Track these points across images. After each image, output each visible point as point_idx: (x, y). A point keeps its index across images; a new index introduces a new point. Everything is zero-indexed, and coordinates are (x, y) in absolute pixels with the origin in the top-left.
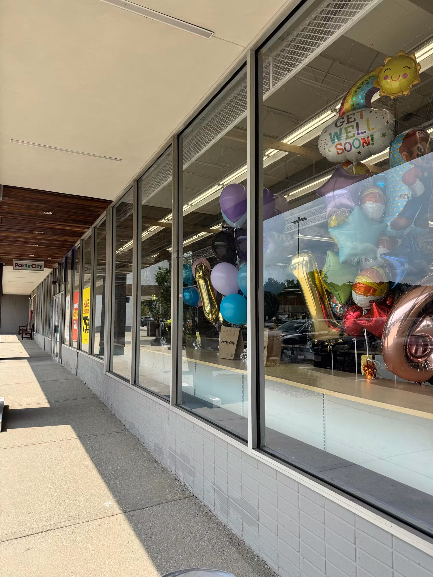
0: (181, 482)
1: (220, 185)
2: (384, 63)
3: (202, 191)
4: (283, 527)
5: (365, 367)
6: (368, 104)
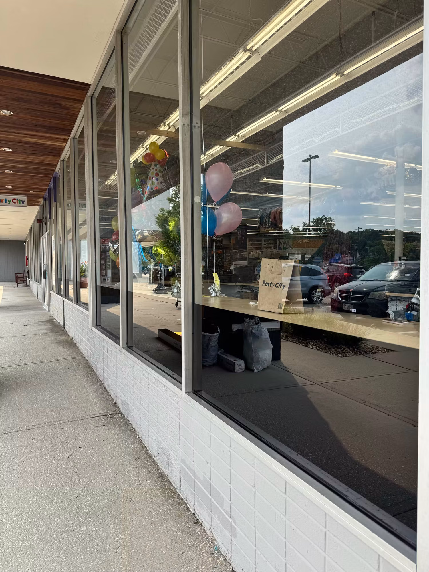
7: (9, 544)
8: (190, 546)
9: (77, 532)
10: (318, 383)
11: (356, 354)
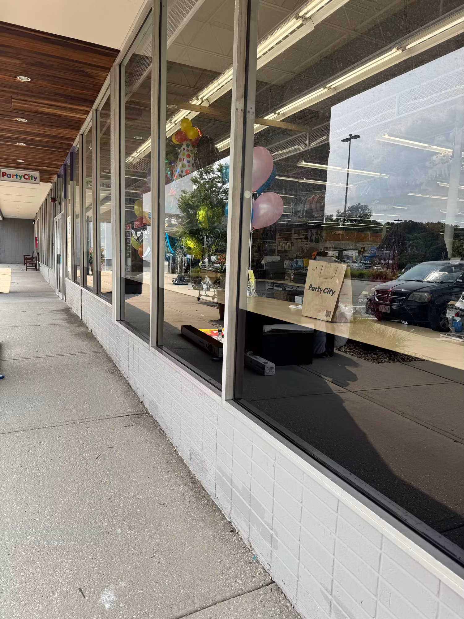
7: (44, 544)
8: (228, 555)
9: (113, 535)
10: (352, 391)
11: (393, 360)
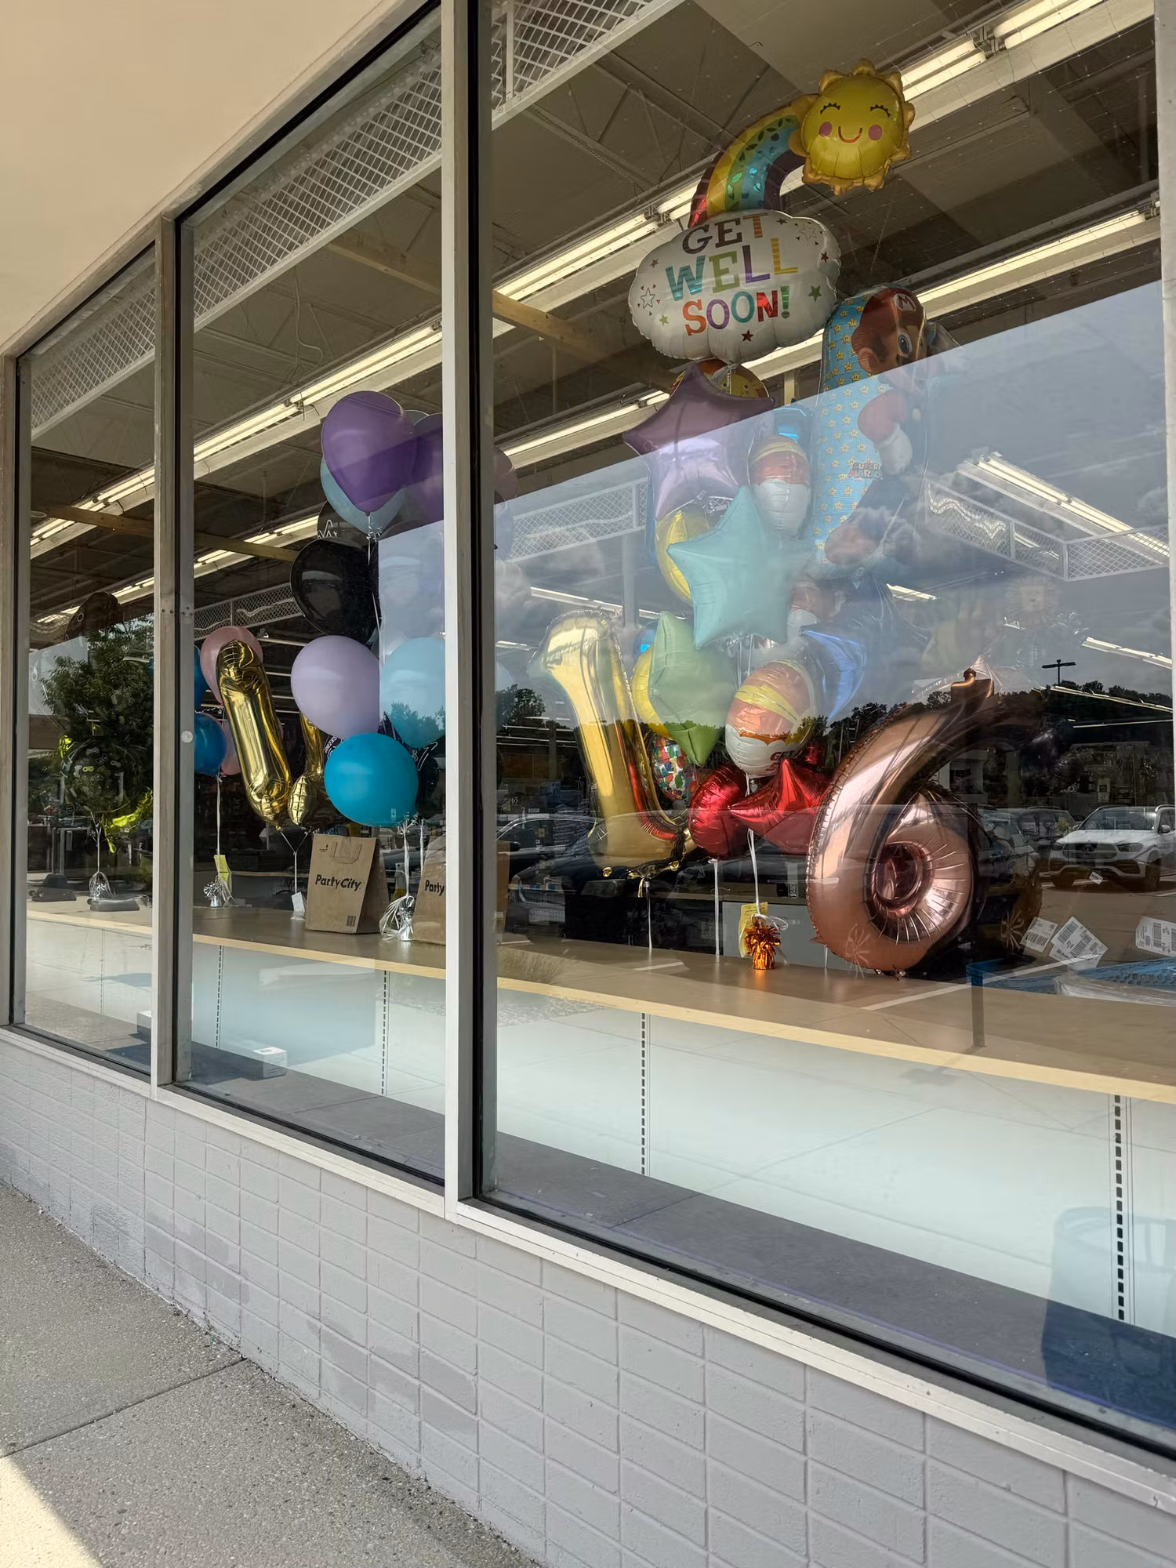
0: (195, 1320)
1: (290, 404)
2: (819, 88)
3: (216, 425)
4: (563, 1424)
5: (750, 935)
6: (772, 200)
8: (167, 1344)
